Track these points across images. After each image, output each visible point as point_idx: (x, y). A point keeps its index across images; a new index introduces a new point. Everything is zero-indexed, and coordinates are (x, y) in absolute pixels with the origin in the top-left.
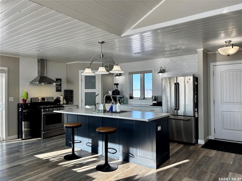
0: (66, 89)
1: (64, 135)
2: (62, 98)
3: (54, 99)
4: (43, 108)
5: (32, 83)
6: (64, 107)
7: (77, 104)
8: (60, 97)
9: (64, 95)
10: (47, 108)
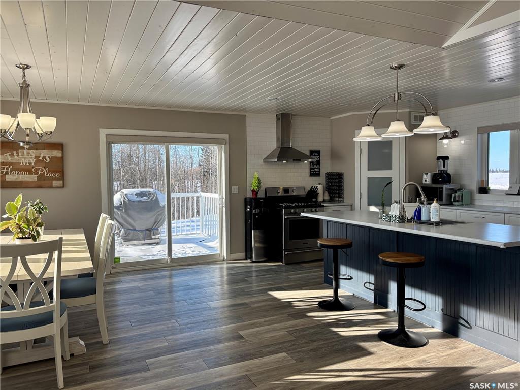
0: (329, 170)
1: (323, 263)
2: (320, 188)
3: (307, 192)
4: (285, 208)
5: (267, 160)
6: (325, 207)
7: (350, 202)
8: (317, 187)
9: (325, 184)
10: (293, 208)
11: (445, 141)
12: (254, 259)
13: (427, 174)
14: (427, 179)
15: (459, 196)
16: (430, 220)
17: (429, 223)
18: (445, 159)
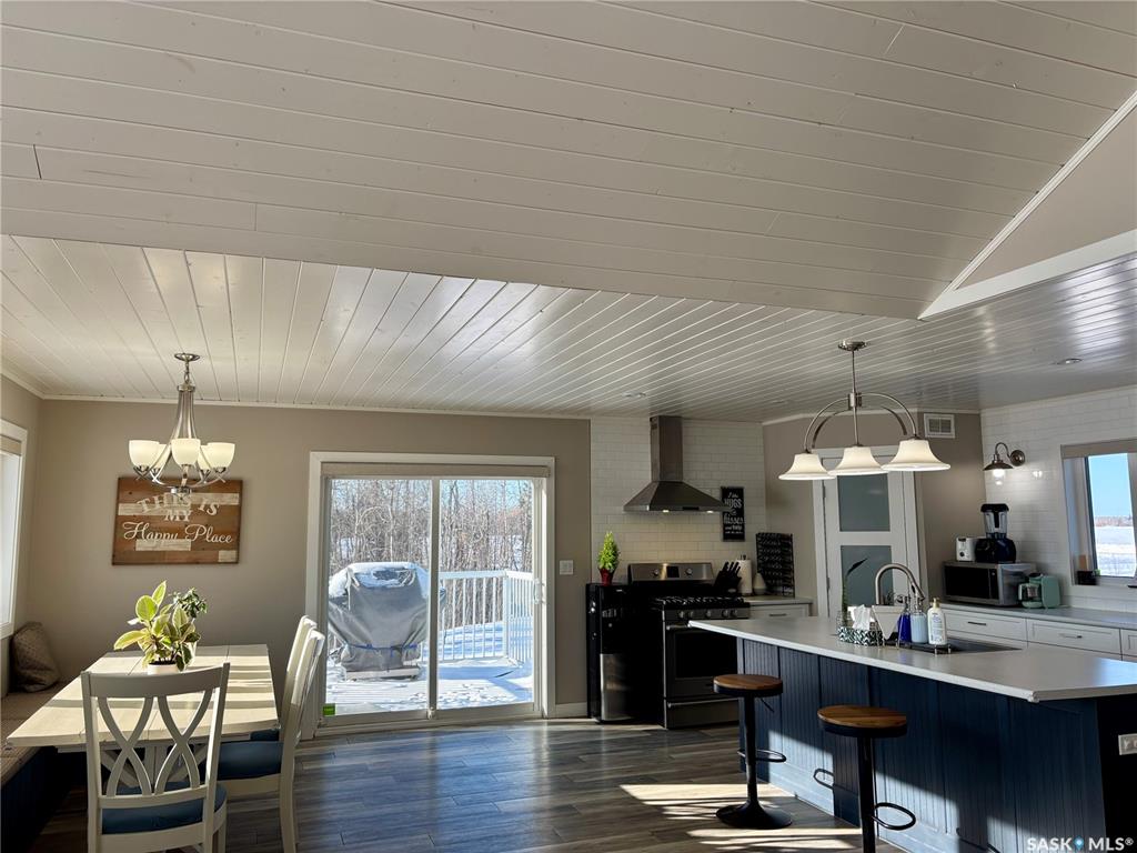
0: (765, 529)
2: (744, 568)
3: (717, 573)
4: (669, 607)
5: (630, 507)
6: (752, 608)
7: (808, 598)
8: (737, 563)
9: (756, 557)
10: (683, 608)
11: (998, 473)
12: (604, 717)
13: (964, 540)
14: (965, 552)
15: (1033, 589)
16: (928, 643)
17: (925, 647)
18: (999, 509)
